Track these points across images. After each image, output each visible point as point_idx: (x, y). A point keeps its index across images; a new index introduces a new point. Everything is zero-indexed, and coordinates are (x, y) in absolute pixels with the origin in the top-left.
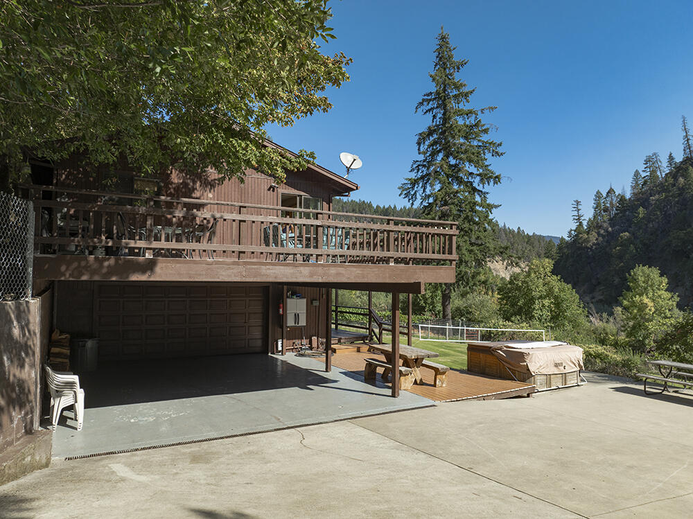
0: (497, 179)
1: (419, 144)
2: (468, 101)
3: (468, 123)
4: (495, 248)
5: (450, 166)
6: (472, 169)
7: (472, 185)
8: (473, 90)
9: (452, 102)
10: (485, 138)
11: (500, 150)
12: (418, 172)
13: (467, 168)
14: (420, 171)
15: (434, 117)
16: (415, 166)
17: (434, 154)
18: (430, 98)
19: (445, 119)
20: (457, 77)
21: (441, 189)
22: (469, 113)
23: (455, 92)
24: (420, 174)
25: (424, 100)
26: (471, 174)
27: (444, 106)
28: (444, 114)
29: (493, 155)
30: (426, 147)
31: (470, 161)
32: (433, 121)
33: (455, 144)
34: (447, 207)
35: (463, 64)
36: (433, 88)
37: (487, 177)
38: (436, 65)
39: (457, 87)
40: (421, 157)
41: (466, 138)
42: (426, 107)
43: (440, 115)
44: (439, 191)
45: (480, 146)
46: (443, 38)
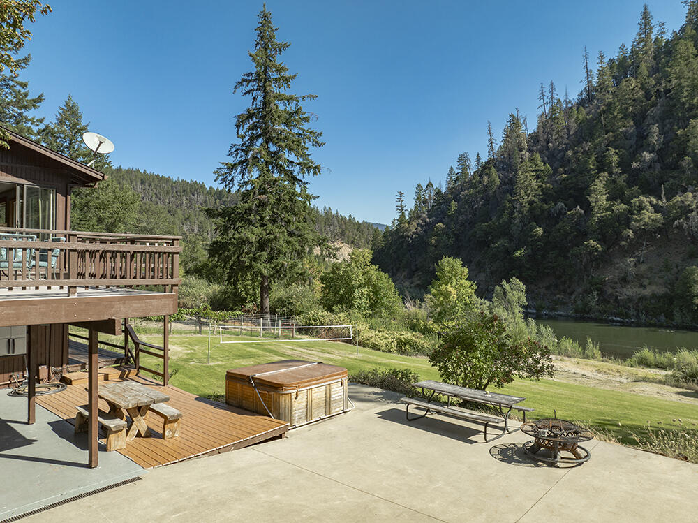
0: (317, 169)
1: (238, 127)
2: (289, 87)
3: (288, 109)
4: (313, 240)
5: (270, 153)
6: (292, 157)
7: (292, 174)
8: (295, 76)
9: (273, 85)
10: (305, 126)
11: (320, 140)
12: (237, 156)
13: (286, 157)
14: (239, 156)
15: (254, 99)
16: (233, 150)
17: (252, 139)
18: (250, 78)
19: (266, 103)
20: (279, 59)
21: (260, 176)
22: (290, 99)
23: (276, 76)
24: (239, 159)
25: (243, 80)
26: (291, 162)
27: (263, 88)
28: (264, 97)
29: (313, 145)
30: (245, 130)
31: (290, 149)
32: (253, 104)
33: (274, 130)
34: (264, 196)
35: (285, 47)
36: (253, 68)
37: (306, 167)
38: (257, 44)
39: (278, 71)
40: (240, 142)
41: (286, 124)
42: (245, 88)
43: (260, 98)
44: (257, 178)
45: (300, 134)
46: (265, 17)
